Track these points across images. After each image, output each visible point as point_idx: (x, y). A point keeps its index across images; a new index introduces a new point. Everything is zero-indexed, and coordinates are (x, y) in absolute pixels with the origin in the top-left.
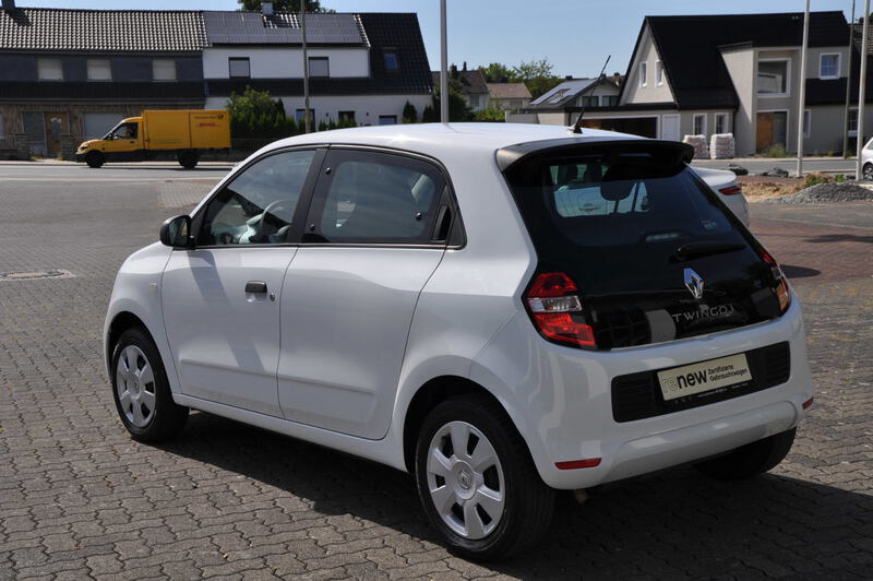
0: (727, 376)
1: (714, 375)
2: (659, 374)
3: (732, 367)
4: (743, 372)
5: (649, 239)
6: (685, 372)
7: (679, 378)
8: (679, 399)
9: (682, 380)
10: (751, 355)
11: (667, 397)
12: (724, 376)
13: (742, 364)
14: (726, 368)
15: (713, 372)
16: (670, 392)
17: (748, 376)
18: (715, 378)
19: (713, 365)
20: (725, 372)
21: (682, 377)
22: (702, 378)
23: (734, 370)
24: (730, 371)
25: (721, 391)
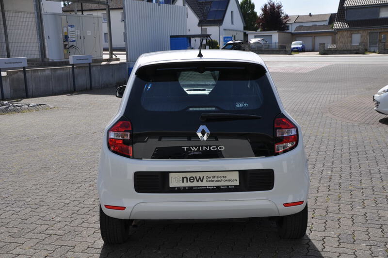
0: (219, 181)
2: (170, 174)
3: (225, 177)
4: (234, 180)
5: (191, 109)
6: (188, 175)
7: (183, 178)
9: (185, 179)
10: (244, 173)
11: (171, 185)
12: (216, 181)
13: (236, 176)
14: (221, 177)
15: (209, 178)
17: (237, 183)
18: (210, 181)
19: (211, 174)
21: (187, 178)
22: (200, 180)
23: (227, 179)
24: (223, 179)
25: (211, 188)
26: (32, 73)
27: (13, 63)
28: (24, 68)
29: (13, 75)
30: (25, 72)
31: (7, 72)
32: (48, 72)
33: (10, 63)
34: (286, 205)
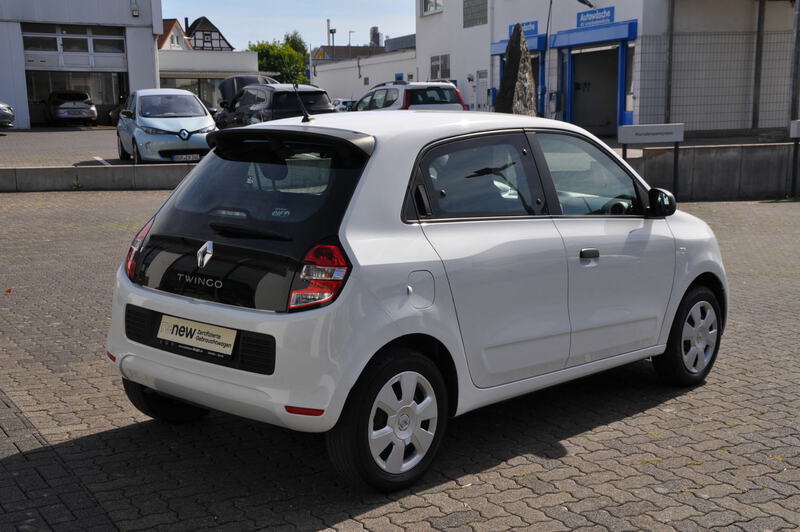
0: (210, 342)
1: (200, 336)
2: (164, 316)
3: (219, 337)
4: (227, 345)
6: (181, 323)
7: (175, 326)
8: (170, 342)
9: (176, 329)
10: (241, 335)
11: (159, 335)
12: (207, 341)
13: (230, 338)
14: (214, 336)
15: (201, 333)
16: (165, 333)
17: (229, 351)
18: (200, 339)
19: (205, 328)
20: (212, 339)
21: (177, 326)
22: (190, 334)
23: (219, 341)
24: (216, 339)
25: (197, 350)
26: (697, 155)
27: (653, 134)
28: (677, 144)
29: (654, 158)
30: (676, 151)
31: (644, 150)
32: (732, 154)
33: (648, 134)
34: (290, 409)
